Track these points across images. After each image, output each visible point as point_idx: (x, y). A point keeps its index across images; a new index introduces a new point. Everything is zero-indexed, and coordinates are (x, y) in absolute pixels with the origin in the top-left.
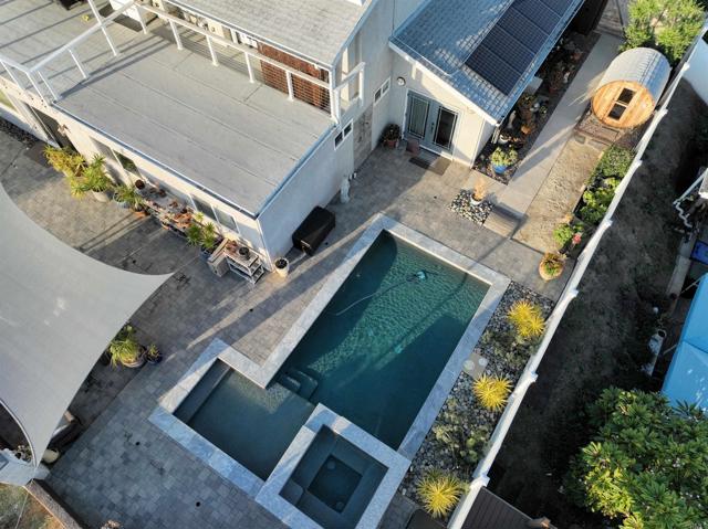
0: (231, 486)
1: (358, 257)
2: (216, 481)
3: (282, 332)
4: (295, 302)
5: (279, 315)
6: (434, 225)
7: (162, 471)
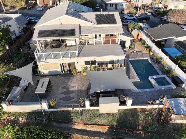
0: (152, 91)
1: (130, 63)
2: (150, 92)
3: (133, 74)
4: (130, 71)
5: (130, 73)
6: (133, 56)
7: (142, 96)
